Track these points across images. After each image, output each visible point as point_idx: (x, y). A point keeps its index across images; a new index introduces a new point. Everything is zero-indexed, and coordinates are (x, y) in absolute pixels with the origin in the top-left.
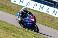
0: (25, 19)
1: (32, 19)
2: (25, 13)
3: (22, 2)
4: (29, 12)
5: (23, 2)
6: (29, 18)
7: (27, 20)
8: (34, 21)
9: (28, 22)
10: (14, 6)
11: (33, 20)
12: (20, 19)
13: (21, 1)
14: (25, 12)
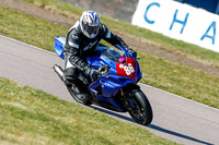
0: (91, 67)
1: (121, 66)
2: (92, 40)
3: (181, 26)
4: (109, 36)
5: (184, 23)
6: (108, 61)
7: (103, 70)
8: (132, 74)
9: (105, 80)
10: (144, 40)
11: (129, 70)
12: (69, 65)
13: (175, 20)
14: (93, 36)
